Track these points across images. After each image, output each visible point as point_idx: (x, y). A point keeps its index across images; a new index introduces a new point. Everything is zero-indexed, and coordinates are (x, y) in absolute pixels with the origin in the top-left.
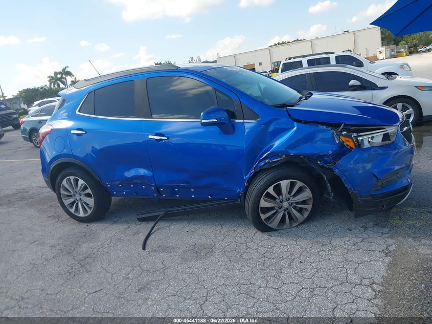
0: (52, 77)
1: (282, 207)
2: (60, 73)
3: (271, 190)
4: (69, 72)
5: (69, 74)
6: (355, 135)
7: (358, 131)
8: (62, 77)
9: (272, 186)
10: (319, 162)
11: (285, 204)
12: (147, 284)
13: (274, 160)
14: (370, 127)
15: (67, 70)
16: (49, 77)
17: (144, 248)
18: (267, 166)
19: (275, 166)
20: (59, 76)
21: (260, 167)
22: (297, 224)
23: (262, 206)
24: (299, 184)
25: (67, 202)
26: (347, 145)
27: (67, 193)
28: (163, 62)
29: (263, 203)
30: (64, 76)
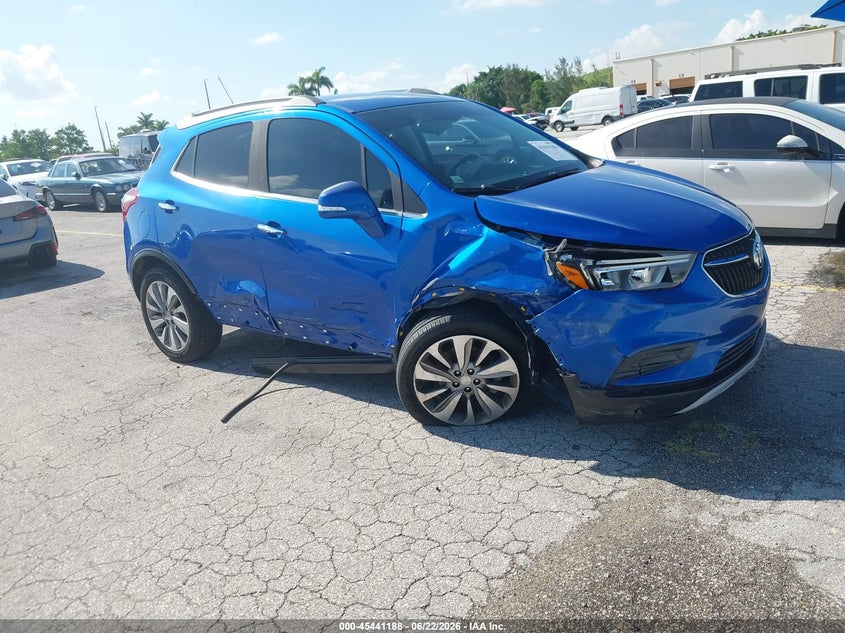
0: (296, 87)
1: (458, 385)
2: (310, 80)
3: (434, 350)
4: (326, 78)
5: (326, 82)
6: (590, 262)
7: (597, 257)
8: (312, 88)
9: (437, 344)
10: (522, 308)
11: (466, 380)
12: (184, 480)
13: (448, 295)
14: (625, 251)
15: (322, 74)
16: (290, 87)
17: (225, 420)
18: (434, 305)
19: (447, 306)
20: (308, 86)
21: (423, 305)
22: (489, 420)
23: (418, 377)
24: (491, 346)
25: (155, 323)
26: (570, 282)
27: (156, 310)
28: (504, 67)
29: (421, 373)
30: (316, 86)
